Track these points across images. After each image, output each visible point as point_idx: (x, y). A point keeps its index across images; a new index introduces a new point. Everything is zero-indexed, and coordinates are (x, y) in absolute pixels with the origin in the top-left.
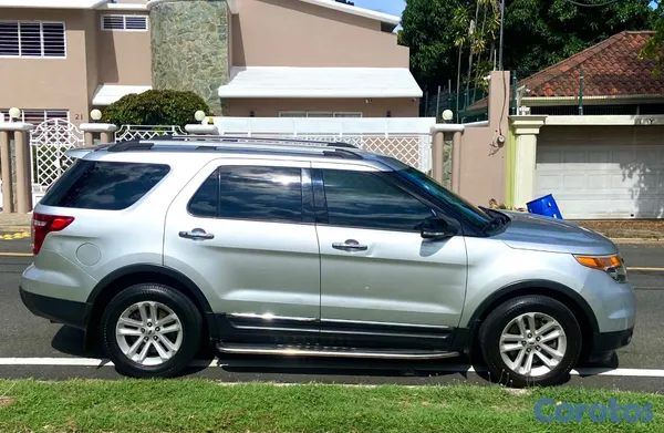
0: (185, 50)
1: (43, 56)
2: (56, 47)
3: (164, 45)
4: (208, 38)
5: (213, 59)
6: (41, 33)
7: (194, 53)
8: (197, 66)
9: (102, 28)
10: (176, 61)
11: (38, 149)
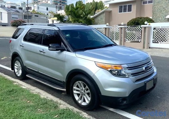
0: (159, 7)
1: (127, 12)
2: (130, 10)
3: (154, 6)
4: (165, 3)
5: (166, 8)
6: (127, 7)
7: (161, 7)
8: (162, 11)
9: (142, 4)
10: (156, 10)
11: (111, 32)
